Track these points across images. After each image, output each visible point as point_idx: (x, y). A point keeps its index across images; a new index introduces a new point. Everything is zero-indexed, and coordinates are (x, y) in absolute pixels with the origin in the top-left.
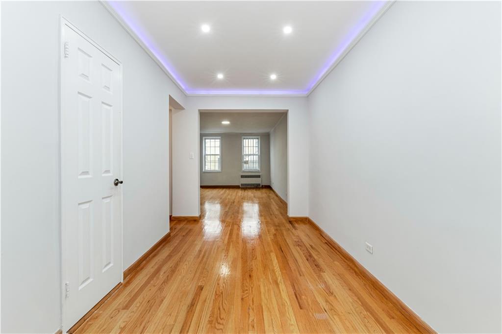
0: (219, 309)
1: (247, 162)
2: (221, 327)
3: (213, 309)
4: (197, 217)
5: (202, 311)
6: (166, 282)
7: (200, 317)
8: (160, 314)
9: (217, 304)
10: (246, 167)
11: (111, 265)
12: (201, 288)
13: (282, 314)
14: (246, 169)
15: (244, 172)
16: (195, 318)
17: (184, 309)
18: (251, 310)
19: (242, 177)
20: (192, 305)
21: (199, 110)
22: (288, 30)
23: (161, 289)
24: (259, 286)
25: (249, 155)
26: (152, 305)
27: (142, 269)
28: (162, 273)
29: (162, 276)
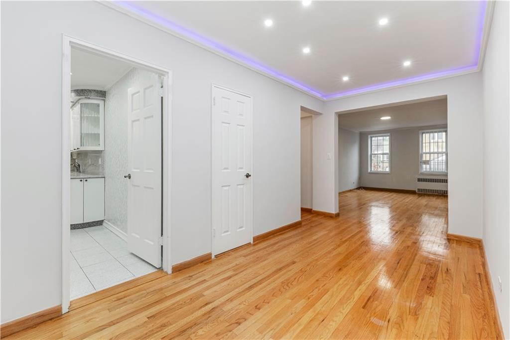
0: (295, 279)
1: (427, 162)
2: (287, 288)
3: (291, 277)
4: (333, 214)
5: (283, 275)
6: (275, 251)
7: (279, 278)
8: (259, 266)
9: (297, 275)
10: (425, 168)
11: (244, 229)
12: (294, 263)
13: (341, 303)
14: (426, 171)
15: (422, 174)
16: (275, 277)
17: (274, 269)
18: (317, 290)
19: (419, 180)
20: (280, 269)
21: (336, 113)
22: (383, 22)
23: (269, 254)
24: (341, 279)
25: (430, 153)
26: (258, 260)
27: (267, 240)
28: (277, 245)
29: (275, 247)
